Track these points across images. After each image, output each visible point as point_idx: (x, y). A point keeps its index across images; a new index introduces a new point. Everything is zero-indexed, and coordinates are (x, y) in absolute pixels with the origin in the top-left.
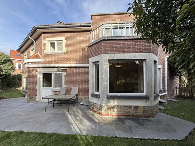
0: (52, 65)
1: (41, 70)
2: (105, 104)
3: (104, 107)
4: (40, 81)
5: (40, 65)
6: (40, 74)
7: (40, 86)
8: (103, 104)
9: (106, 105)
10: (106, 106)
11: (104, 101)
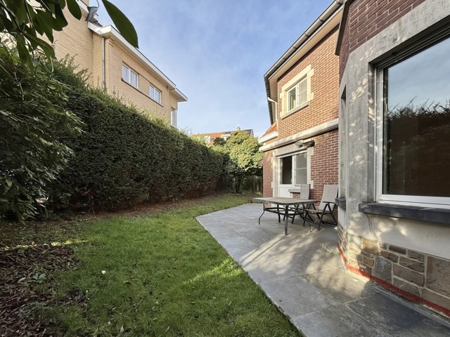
0: (288, 139)
1: (276, 152)
2: (355, 231)
3: (352, 241)
4: (276, 173)
5: (273, 144)
6: (276, 160)
7: (276, 182)
8: (351, 232)
9: (360, 237)
10: (357, 240)
11: (352, 219)
